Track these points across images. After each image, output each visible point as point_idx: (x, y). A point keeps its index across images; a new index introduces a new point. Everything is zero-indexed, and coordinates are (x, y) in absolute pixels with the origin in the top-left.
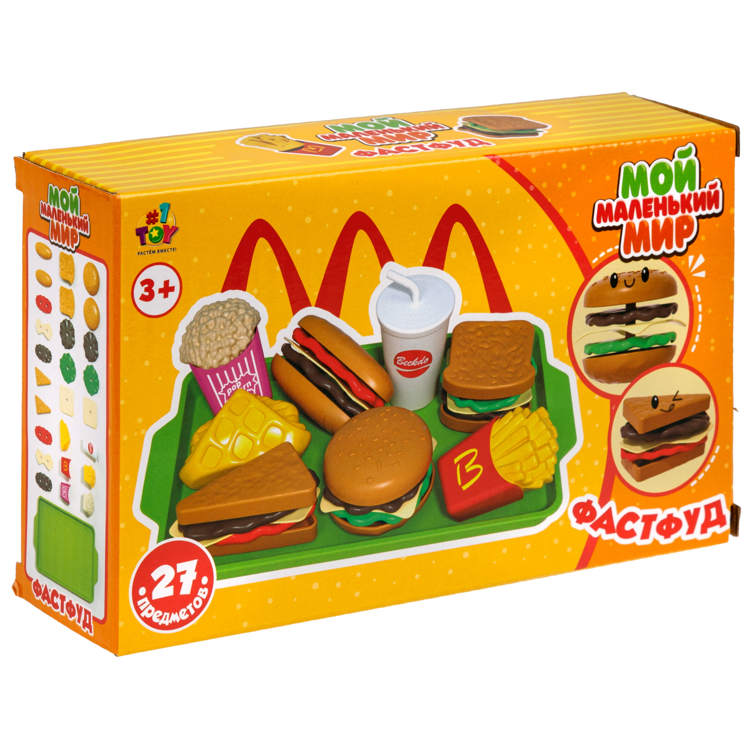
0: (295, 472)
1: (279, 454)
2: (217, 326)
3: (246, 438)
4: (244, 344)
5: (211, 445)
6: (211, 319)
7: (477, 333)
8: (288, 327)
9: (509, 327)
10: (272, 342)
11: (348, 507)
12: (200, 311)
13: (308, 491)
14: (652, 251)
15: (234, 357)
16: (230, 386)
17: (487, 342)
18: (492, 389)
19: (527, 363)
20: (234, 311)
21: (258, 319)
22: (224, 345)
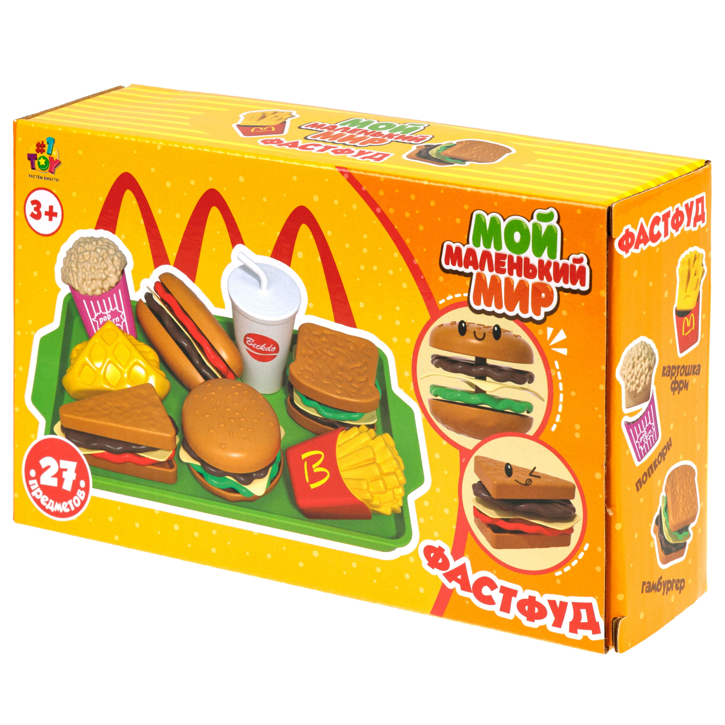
0: (157, 413)
1: (144, 392)
2: (92, 259)
3: (115, 368)
4: (113, 282)
5: (86, 364)
6: (86, 251)
7: (322, 338)
8: (150, 278)
9: (353, 342)
10: (137, 288)
11: (204, 464)
12: (77, 240)
13: (168, 435)
14: (504, 310)
15: (105, 290)
16: (102, 316)
17: (331, 350)
18: (337, 398)
19: (372, 384)
20: (105, 249)
21: (125, 263)
22: (97, 277)
